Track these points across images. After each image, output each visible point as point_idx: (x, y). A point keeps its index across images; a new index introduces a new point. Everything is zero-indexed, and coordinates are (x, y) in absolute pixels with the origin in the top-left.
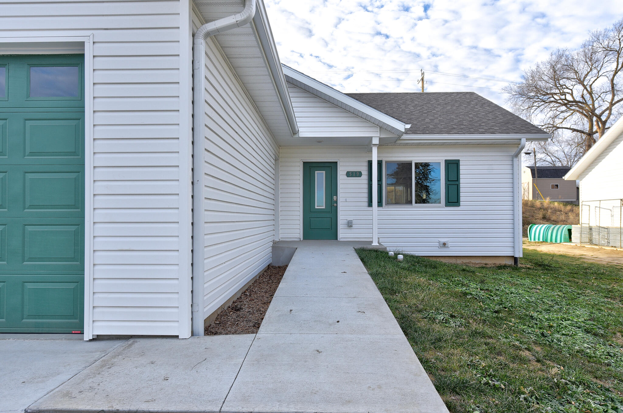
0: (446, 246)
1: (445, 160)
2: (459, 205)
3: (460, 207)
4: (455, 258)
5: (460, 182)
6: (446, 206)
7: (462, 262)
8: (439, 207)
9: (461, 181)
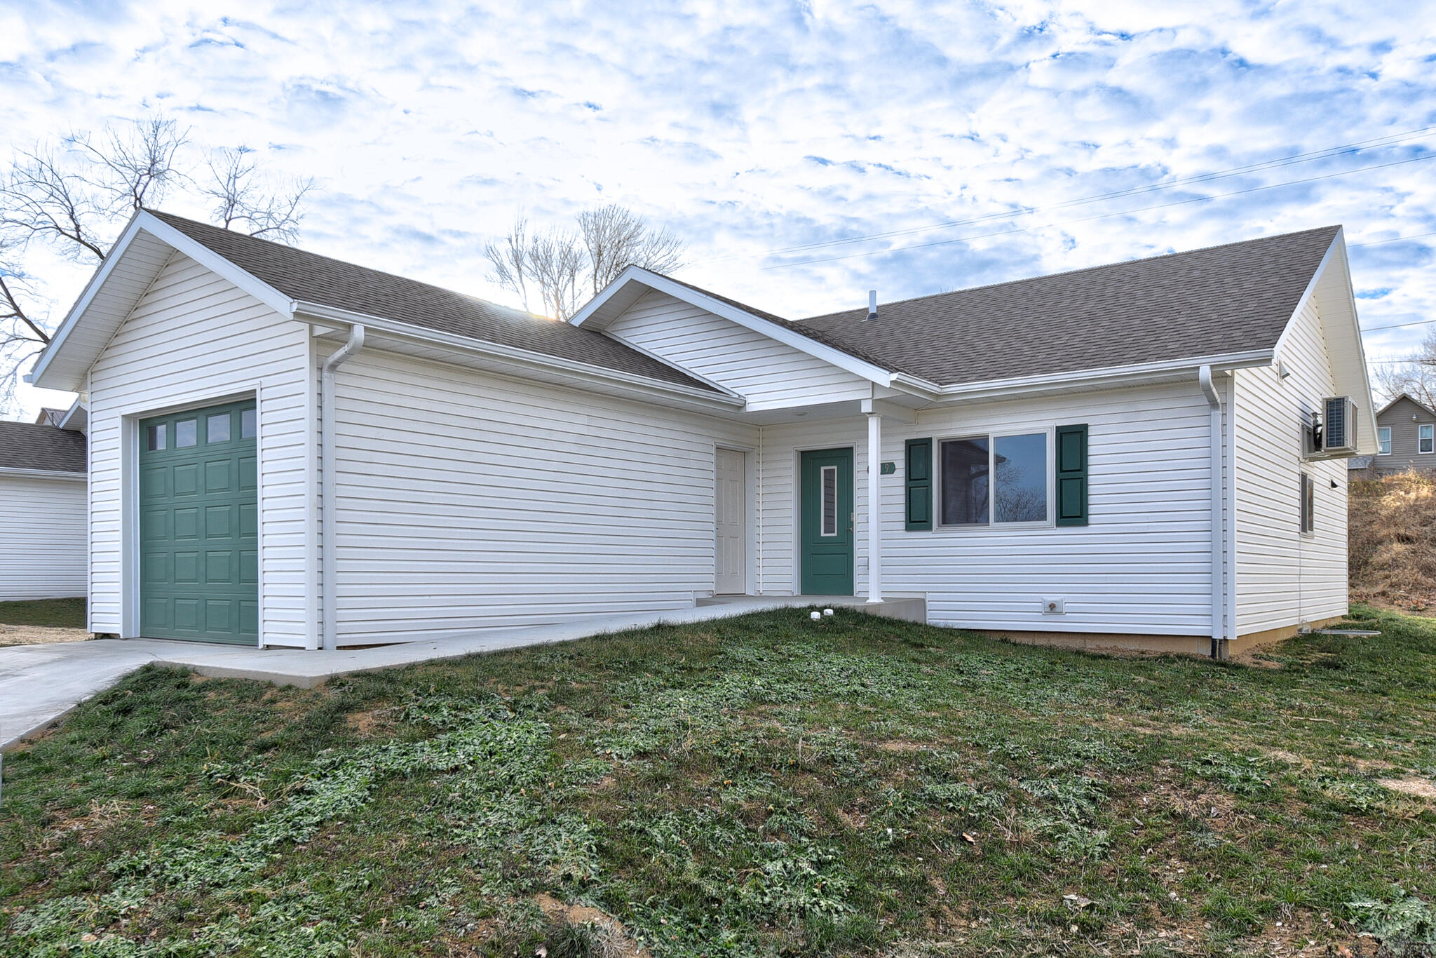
0: (1057, 610)
1: (1057, 427)
2: (1086, 523)
3: (1090, 526)
4: (1083, 637)
5: (1089, 473)
6: (1059, 524)
7: (1098, 646)
8: (1044, 528)
9: (1092, 470)
